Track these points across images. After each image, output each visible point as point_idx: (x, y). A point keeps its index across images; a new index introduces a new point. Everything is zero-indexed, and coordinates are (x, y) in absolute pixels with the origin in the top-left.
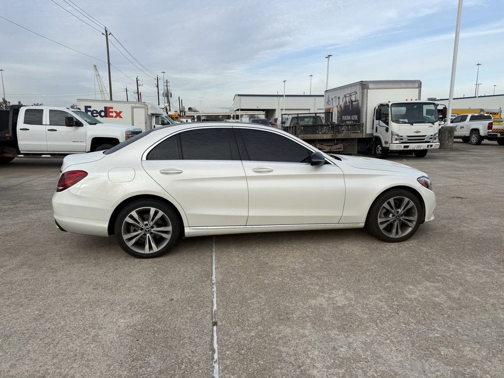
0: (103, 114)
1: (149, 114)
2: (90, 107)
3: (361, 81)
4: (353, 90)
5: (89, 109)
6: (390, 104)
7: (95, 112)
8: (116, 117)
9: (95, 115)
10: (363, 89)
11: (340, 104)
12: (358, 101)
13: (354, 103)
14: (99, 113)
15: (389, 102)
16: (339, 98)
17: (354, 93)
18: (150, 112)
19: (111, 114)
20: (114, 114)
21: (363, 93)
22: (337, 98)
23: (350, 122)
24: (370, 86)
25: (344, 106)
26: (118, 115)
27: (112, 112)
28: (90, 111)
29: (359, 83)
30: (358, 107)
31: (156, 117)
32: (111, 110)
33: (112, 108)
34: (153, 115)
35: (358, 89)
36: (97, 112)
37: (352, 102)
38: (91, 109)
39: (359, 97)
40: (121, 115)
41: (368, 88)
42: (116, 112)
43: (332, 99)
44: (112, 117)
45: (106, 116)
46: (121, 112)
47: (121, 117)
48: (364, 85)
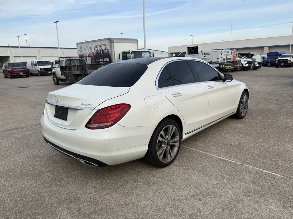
3: (109, 38)
4: (102, 43)
6: (131, 52)
10: (111, 43)
11: (92, 51)
12: (108, 50)
13: (104, 51)
15: (130, 50)
16: (91, 48)
17: (104, 45)
21: (111, 45)
22: (89, 48)
23: (103, 63)
24: (115, 41)
25: (96, 53)
29: (107, 39)
30: (109, 53)
35: (107, 43)
37: (103, 50)
39: (108, 47)
41: (114, 42)
43: (85, 48)
48: (111, 40)
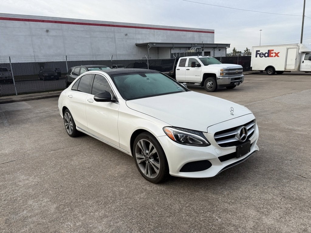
0: (266, 55)
1: (300, 52)
2: (259, 51)
5: (258, 52)
7: (262, 54)
8: (275, 56)
9: (261, 56)
14: (264, 55)
18: (300, 51)
19: (272, 55)
20: (274, 55)
26: (277, 55)
27: (273, 53)
28: (259, 54)
31: (306, 54)
32: (272, 52)
33: (273, 50)
34: (303, 53)
36: (263, 54)
38: (260, 52)
40: (278, 55)
42: (275, 53)
44: (272, 56)
45: (268, 56)
46: (278, 53)
47: (278, 56)
